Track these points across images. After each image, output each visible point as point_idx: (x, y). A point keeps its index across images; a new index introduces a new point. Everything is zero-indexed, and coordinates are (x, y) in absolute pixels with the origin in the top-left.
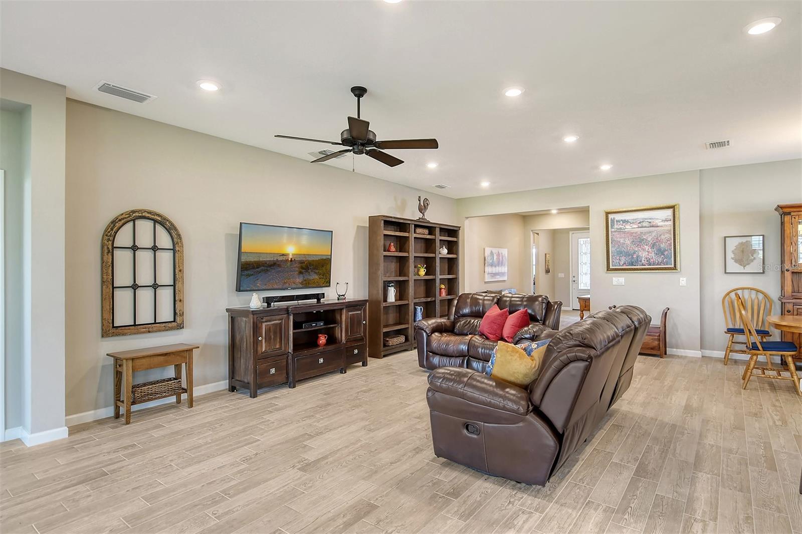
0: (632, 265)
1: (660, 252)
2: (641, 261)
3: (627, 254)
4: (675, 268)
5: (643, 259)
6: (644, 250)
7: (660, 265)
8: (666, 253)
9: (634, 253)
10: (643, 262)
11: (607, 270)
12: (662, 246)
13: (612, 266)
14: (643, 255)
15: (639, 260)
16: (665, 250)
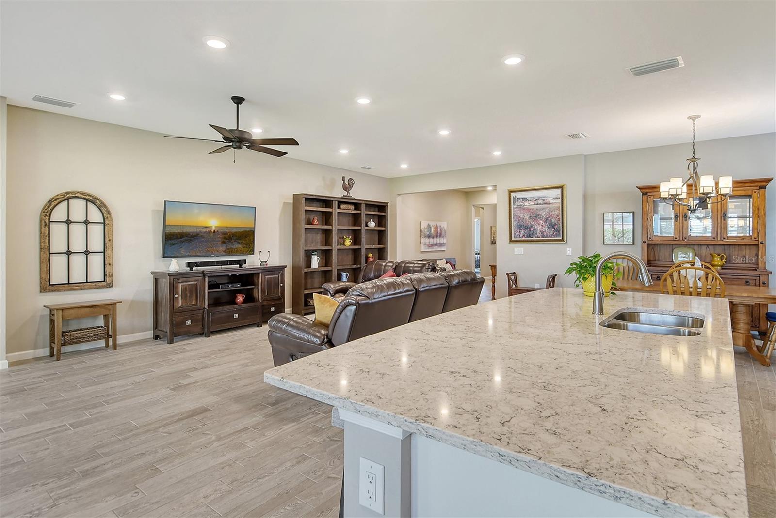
0: (530, 237)
1: (552, 226)
2: (536, 234)
3: (526, 228)
4: (562, 240)
5: (538, 232)
6: (539, 224)
7: (551, 237)
8: (556, 227)
9: (531, 227)
10: (538, 234)
11: (510, 242)
12: (553, 220)
13: (514, 238)
14: (538, 228)
15: (535, 232)
16: (555, 225)
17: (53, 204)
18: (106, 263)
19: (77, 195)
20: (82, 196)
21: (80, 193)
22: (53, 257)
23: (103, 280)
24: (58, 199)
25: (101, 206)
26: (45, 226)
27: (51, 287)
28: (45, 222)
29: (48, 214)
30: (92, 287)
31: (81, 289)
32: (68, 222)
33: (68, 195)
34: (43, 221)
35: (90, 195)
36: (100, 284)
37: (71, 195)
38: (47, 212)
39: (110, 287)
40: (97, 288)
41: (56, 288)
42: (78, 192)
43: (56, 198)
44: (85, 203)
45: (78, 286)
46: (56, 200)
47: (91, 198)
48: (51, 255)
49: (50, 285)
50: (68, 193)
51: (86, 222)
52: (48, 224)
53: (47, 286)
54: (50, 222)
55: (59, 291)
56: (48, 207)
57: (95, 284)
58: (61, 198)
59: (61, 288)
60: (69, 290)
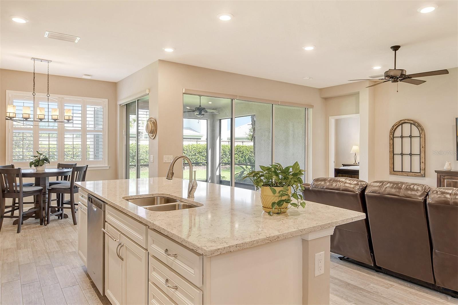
17: (395, 127)
18: (421, 162)
19: (405, 121)
20: (408, 121)
21: (407, 120)
22: (395, 156)
23: (419, 172)
24: (397, 124)
25: (419, 126)
26: (391, 139)
27: (394, 173)
28: (391, 137)
29: (392, 133)
30: (413, 175)
31: (408, 176)
32: (402, 137)
33: (401, 122)
34: (390, 137)
35: (412, 121)
36: (417, 174)
37: (402, 122)
38: (392, 132)
39: (423, 177)
40: (416, 176)
41: (396, 173)
42: (406, 120)
43: (395, 124)
44: (410, 125)
45: (406, 174)
46: (395, 125)
47: (412, 122)
48: (394, 155)
49: (394, 171)
50: (401, 121)
51: (411, 137)
52: (392, 138)
53: (393, 171)
54: (393, 137)
55: (397, 175)
56: (392, 130)
57: (414, 173)
58: (398, 124)
59: (398, 173)
60: (402, 175)
